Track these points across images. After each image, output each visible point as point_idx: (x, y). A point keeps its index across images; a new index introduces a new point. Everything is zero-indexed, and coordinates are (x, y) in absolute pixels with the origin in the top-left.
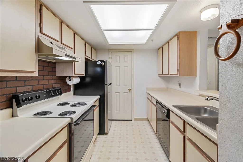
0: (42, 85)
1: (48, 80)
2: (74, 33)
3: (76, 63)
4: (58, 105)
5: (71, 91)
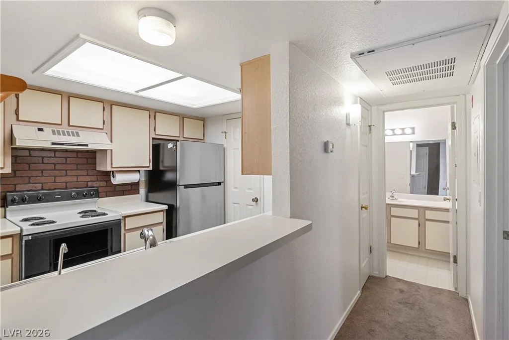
0: (62, 182)
1: (76, 177)
2: (109, 104)
5: (139, 193)
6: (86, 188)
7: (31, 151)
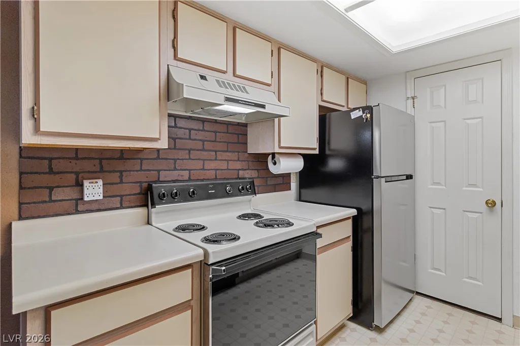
0: (212, 170)
1: (226, 162)
2: (277, 46)
3: (282, 118)
4: (239, 217)
5: (290, 190)
6: (236, 179)
7: (177, 119)
